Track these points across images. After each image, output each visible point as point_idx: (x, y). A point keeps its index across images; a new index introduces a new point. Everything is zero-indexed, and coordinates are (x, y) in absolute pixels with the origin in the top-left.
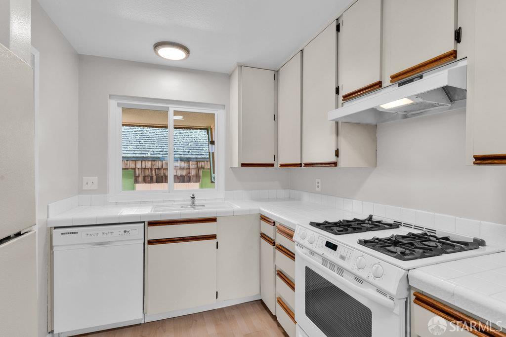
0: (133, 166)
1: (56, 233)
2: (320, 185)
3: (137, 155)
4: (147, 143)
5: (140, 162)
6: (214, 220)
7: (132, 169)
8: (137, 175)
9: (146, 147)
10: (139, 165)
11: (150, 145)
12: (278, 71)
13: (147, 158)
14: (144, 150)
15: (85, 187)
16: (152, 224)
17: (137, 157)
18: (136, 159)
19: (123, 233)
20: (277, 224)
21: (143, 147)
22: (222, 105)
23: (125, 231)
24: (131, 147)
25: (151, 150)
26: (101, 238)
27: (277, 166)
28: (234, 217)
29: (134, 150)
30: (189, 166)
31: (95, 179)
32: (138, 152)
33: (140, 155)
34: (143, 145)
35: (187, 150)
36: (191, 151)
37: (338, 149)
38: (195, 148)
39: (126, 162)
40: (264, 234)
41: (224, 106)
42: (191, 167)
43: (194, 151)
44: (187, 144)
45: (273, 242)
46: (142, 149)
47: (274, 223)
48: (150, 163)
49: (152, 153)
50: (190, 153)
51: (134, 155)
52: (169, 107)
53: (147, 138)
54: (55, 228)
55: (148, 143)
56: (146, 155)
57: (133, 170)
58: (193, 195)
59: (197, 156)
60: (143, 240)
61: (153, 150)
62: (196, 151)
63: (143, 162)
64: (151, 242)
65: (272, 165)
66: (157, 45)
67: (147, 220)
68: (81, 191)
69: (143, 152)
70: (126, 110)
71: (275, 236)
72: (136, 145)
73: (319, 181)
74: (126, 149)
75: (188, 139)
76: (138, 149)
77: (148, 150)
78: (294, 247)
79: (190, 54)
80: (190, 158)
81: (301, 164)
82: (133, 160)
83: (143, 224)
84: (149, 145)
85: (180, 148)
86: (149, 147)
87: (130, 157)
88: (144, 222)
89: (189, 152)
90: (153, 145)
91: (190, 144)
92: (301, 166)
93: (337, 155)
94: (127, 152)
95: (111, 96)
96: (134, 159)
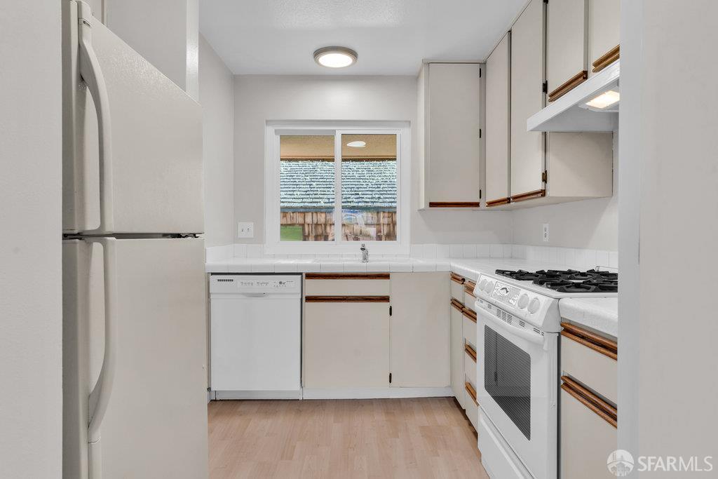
0: (300, 220)
1: (214, 279)
2: (547, 232)
3: (306, 204)
4: (320, 186)
5: (310, 214)
6: (386, 276)
7: (300, 225)
8: (307, 234)
9: (319, 193)
10: (309, 219)
11: (325, 189)
12: (485, 63)
13: (321, 208)
14: (317, 196)
15: (241, 235)
16: (310, 276)
17: (305, 208)
18: (304, 211)
19: (278, 284)
20: (467, 282)
21: (315, 193)
22: (406, 121)
23: (281, 283)
24: (299, 193)
25: (326, 196)
26: (257, 289)
27: (483, 205)
28: (413, 275)
29: (302, 197)
30: (378, 220)
31: (251, 225)
32: (308, 200)
33: (310, 205)
34: (315, 189)
35: (377, 196)
36: (382, 197)
37: (546, 171)
38: (389, 192)
39: (292, 214)
40: (456, 300)
41: (410, 122)
42: (382, 221)
43: (388, 196)
44: (378, 186)
45: (461, 306)
46: (314, 196)
47: (464, 280)
48: (323, 215)
49: (327, 201)
50: (381, 200)
51: (302, 205)
52: (335, 131)
53: (321, 180)
54: (212, 274)
55: (323, 186)
56: (319, 205)
57: (301, 227)
58: (363, 245)
59: (390, 204)
60: (300, 295)
61: (329, 197)
62: (390, 196)
63: (315, 214)
64: (309, 299)
65: (477, 205)
66: (318, 52)
67: (305, 271)
68: (236, 240)
69: (314, 200)
70: (285, 139)
71: (464, 298)
72: (306, 190)
73: (546, 226)
74: (293, 197)
75: (380, 178)
76: (308, 196)
77: (321, 196)
78: (474, 303)
79: (358, 59)
80: (380, 207)
81: (509, 199)
82: (301, 212)
83: (300, 276)
84: (323, 189)
85: (367, 193)
86: (322, 193)
87: (297, 208)
88: (301, 274)
89: (379, 198)
90: (329, 189)
91: (382, 186)
92: (509, 202)
93: (545, 180)
94: (294, 200)
95: (268, 122)
96: (302, 210)
